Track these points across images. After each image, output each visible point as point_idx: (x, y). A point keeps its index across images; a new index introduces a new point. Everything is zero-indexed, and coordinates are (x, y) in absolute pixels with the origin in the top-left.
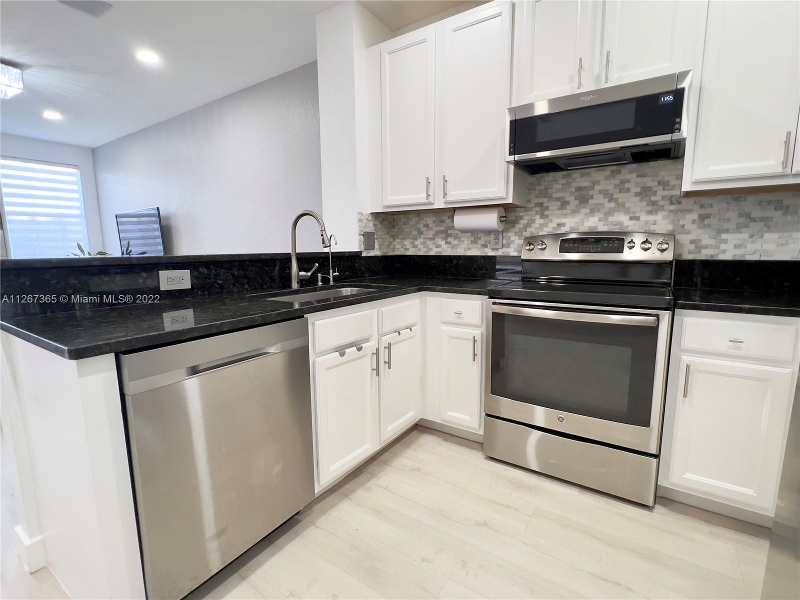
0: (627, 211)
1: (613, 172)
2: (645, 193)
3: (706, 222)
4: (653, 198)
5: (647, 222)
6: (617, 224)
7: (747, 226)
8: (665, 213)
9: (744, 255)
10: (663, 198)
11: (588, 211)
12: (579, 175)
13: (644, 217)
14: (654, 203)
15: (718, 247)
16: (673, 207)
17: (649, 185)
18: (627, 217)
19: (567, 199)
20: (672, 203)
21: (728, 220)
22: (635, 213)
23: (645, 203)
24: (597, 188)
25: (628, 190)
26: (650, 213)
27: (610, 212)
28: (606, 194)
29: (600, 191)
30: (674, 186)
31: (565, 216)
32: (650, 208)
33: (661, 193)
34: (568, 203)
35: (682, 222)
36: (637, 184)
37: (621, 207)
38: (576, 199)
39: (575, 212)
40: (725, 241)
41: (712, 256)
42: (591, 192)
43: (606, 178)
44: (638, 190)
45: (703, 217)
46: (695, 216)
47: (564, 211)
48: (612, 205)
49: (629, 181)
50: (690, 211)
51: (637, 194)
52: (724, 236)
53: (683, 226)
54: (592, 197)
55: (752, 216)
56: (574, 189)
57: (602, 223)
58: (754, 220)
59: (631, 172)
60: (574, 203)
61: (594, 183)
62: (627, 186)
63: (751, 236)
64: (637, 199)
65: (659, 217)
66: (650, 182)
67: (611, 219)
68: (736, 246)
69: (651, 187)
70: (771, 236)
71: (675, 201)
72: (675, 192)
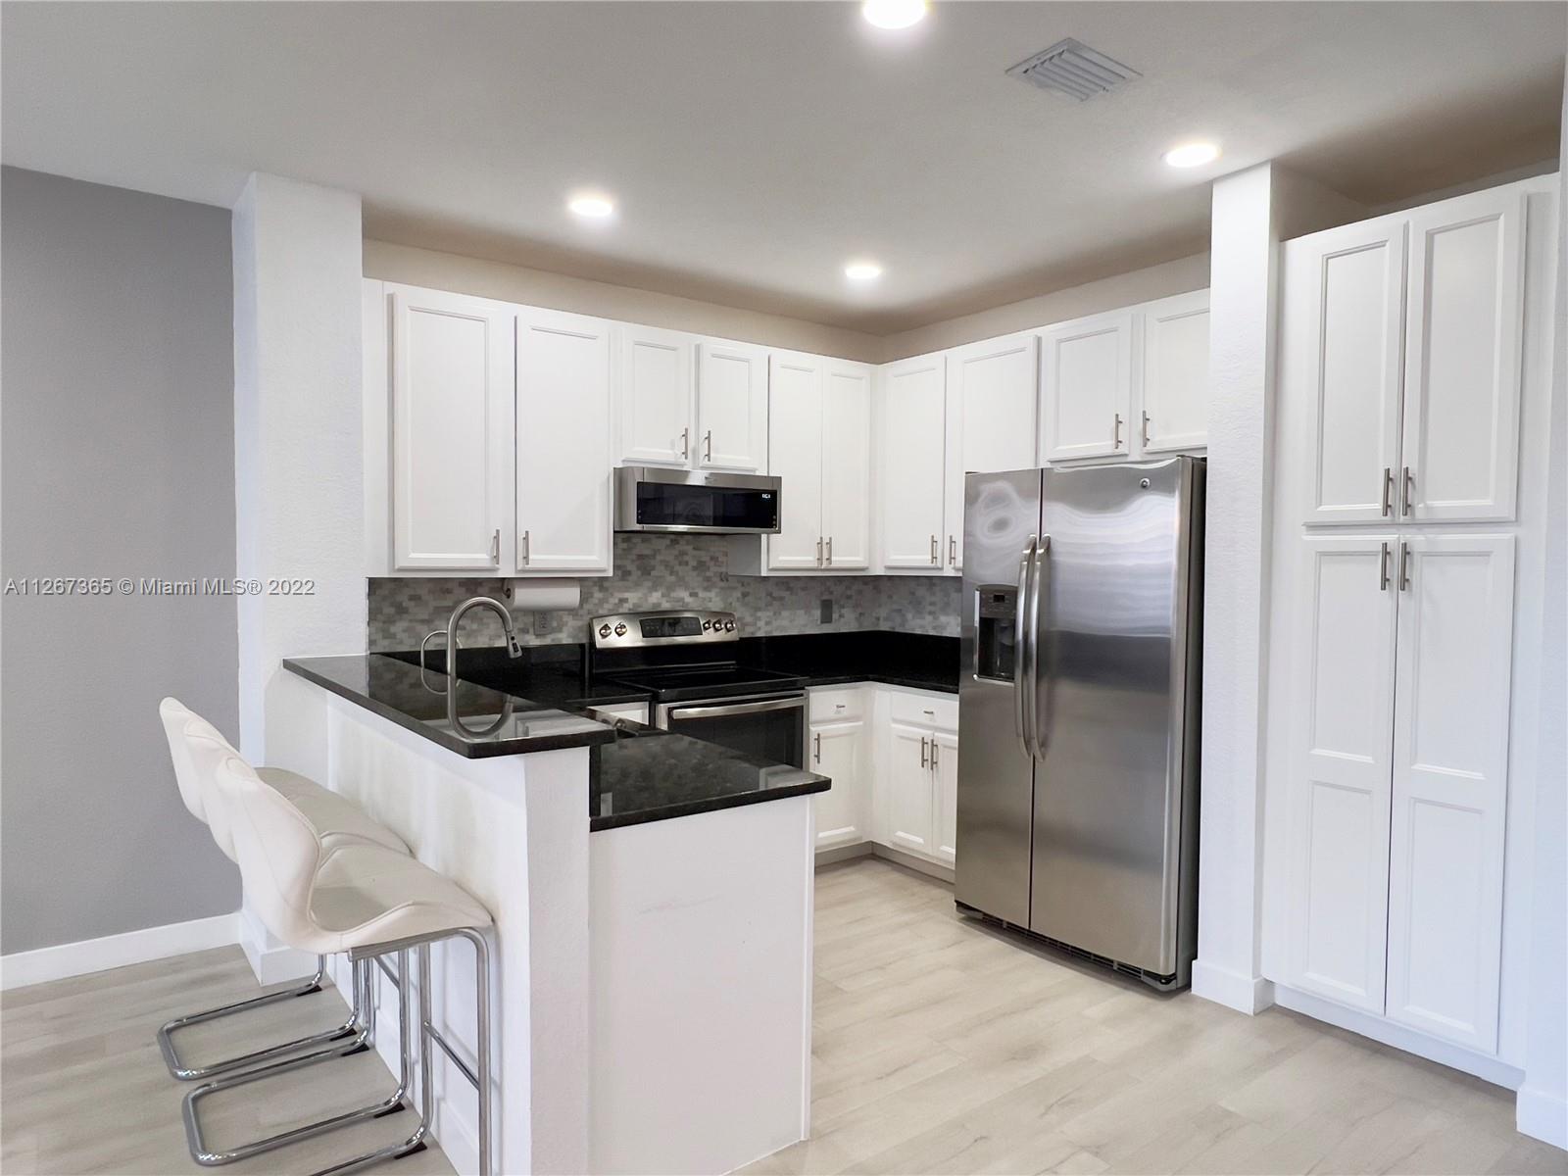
0: (687, 588)
1: (672, 541)
2: (701, 566)
3: (747, 599)
4: (708, 574)
5: (704, 599)
6: (678, 601)
7: (771, 605)
8: (717, 590)
9: (771, 632)
10: (715, 573)
11: (649, 584)
12: (639, 540)
13: (701, 594)
14: (708, 579)
15: (756, 624)
16: (722, 584)
17: (703, 559)
18: (688, 594)
19: (629, 568)
20: (722, 580)
21: (760, 598)
22: (693, 589)
23: (700, 579)
24: (659, 558)
25: (687, 563)
26: (706, 589)
27: (671, 588)
28: (667, 565)
29: (661, 561)
30: (723, 562)
31: (627, 589)
32: (705, 584)
33: (714, 569)
34: (629, 573)
35: (730, 600)
36: (694, 556)
37: (682, 582)
38: (639, 568)
39: (637, 585)
40: (759, 619)
41: (752, 633)
42: (653, 562)
43: (667, 547)
44: (695, 564)
45: (745, 595)
47: (626, 583)
48: (673, 578)
49: (687, 554)
50: (735, 588)
51: (695, 568)
52: (759, 614)
53: (731, 604)
54: (654, 568)
56: (634, 557)
57: (664, 599)
58: (774, 599)
59: (688, 543)
60: (636, 574)
61: (656, 552)
62: (686, 558)
63: (775, 614)
64: (695, 573)
65: (712, 594)
66: (704, 556)
67: (673, 595)
68: (767, 623)
69: (705, 562)
70: (785, 614)
71: (724, 577)
72: (724, 570)
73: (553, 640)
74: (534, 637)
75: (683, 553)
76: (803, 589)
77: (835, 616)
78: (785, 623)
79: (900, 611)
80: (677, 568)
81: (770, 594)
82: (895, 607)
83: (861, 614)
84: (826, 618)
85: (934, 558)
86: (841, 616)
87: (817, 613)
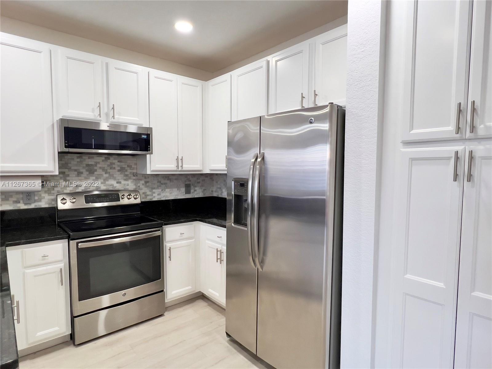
0: (115, 179)
1: (105, 157)
2: (122, 170)
3: (147, 184)
4: (126, 173)
5: (124, 185)
6: (111, 186)
7: (160, 186)
8: (132, 180)
9: (161, 198)
10: (130, 173)
11: (94, 178)
13: (123, 182)
14: (126, 175)
15: (152, 195)
16: (134, 178)
17: (123, 166)
18: (115, 182)
20: (134, 176)
21: (154, 184)
22: (118, 180)
23: (122, 175)
24: (98, 166)
25: (114, 168)
26: (125, 180)
27: (106, 180)
28: (103, 169)
29: (100, 168)
30: (134, 168)
31: (81, 180)
32: (125, 178)
33: (129, 171)
34: (82, 173)
35: (139, 185)
36: (118, 166)
37: (112, 177)
38: (87, 171)
39: (86, 178)
40: (154, 193)
41: (151, 199)
42: (95, 168)
43: (103, 161)
44: (119, 168)
45: (146, 182)
46: (143, 182)
47: (80, 178)
48: (107, 175)
49: (114, 164)
50: (141, 180)
51: (119, 171)
52: (154, 191)
53: (139, 186)
54: (96, 170)
55: (162, 182)
56: (85, 165)
57: (103, 185)
58: (162, 184)
59: (115, 159)
60: (85, 173)
61: (97, 163)
62: (114, 166)
63: (162, 190)
64: (119, 173)
65: (129, 182)
67: (107, 183)
69: (124, 168)
70: (167, 190)
71: (135, 175)
72: (135, 171)
73: (35, 206)
74: (24, 205)
75: (112, 164)
76: (176, 179)
77: (192, 191)
78: (168, 194)
80: (111, 171)
81: (160, 182)
82: (219, 186)
83: (204, 190)
84: (188, 192)
86: (195, 191)
87: (183, 190)
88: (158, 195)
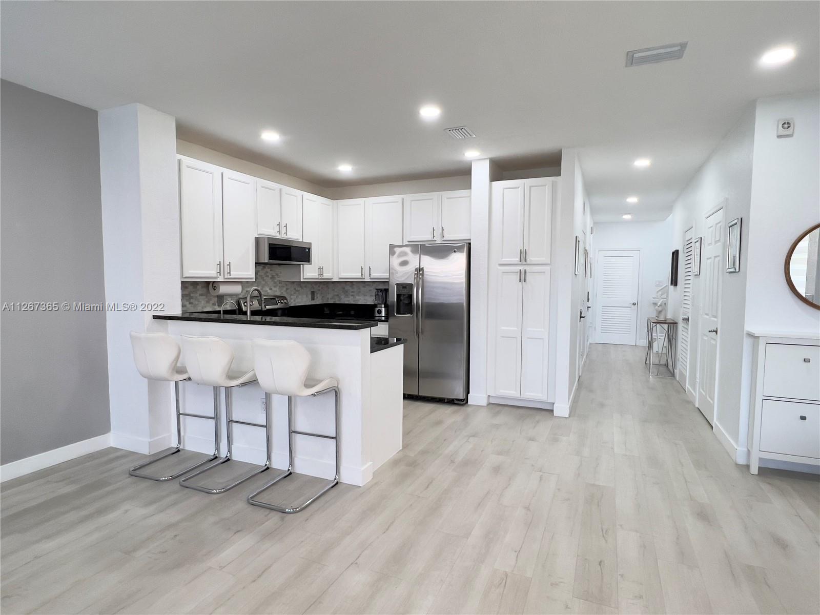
0: (268, 285)
1: (263, 267)
2: (273, 278)
4: (276, 281)
5: (274, 291)
6: (266, 292)
13: (273, 289)
14: (275, 283)
15: (291, 301)
16: (281, 285)
17: (273, 274)
18: (269, 289)
22: (270, 287)
23: (272, 283)
25: (268, 276)
26: (275, 287)
27: (263, 285)
29: (260, 276)
30: (280, 276)
35: (282, 291)
40: (292, 299)
43: (262, 269)
44: (271, 276)
45: (287, 289)
46: (285, 289)
48: (264, 282)
50: (284, 287)
51: (271, 278)
52: (292, 297)
59: (268, 268)
61: (258, 272)
62: (268, 274)
63: (297, 297)
64: (271, 280)
65: (277, 289)
67: (264, 289)
69: (274, 276)
70: (300, 297)
71: (280, 282)
72: (280, 279)
75: (267, 272)
76: (306, 287)
77: (315, 298)
78: (300, 300)
79: (338, 295)
80: (265, 278)
81: (295, 289)
82: (336, 294)
83: (323, 297)
84: (313, 299)
85: (362, 274)
86: (317, 298)
87: (310, 297)
88: (294, 300)
